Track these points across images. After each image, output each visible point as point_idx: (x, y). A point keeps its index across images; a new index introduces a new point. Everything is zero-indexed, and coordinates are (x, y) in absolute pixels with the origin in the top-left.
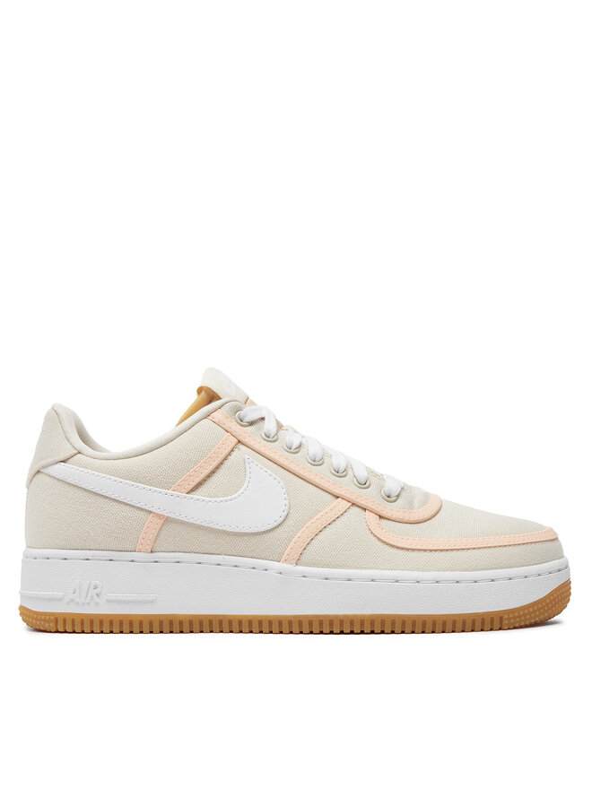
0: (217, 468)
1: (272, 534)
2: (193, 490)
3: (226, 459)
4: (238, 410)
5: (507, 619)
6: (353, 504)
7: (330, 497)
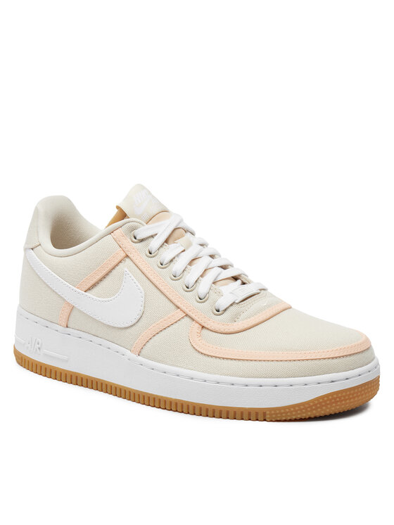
0: (107, 274)
1: (129, 330)
2: (89, 289)
3: (113, 268)
4: (134, 229)
5: (269, 414)
6: (187, 315)
7: (174, 307)
